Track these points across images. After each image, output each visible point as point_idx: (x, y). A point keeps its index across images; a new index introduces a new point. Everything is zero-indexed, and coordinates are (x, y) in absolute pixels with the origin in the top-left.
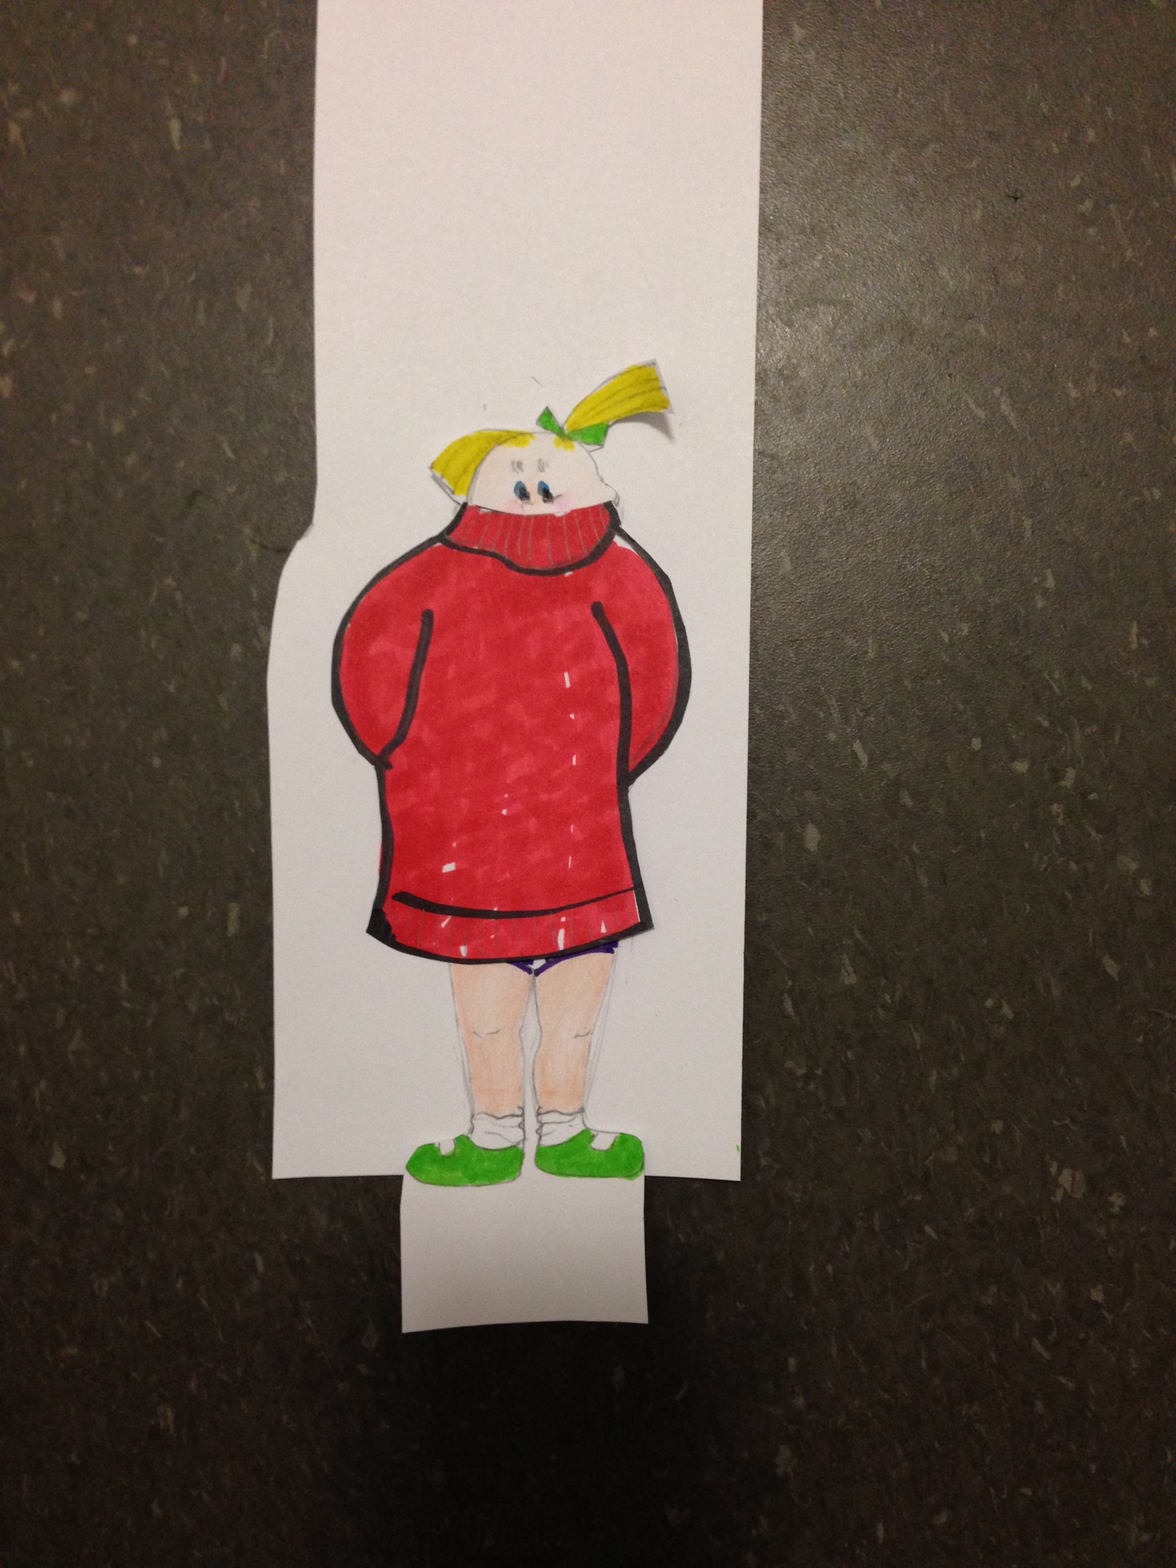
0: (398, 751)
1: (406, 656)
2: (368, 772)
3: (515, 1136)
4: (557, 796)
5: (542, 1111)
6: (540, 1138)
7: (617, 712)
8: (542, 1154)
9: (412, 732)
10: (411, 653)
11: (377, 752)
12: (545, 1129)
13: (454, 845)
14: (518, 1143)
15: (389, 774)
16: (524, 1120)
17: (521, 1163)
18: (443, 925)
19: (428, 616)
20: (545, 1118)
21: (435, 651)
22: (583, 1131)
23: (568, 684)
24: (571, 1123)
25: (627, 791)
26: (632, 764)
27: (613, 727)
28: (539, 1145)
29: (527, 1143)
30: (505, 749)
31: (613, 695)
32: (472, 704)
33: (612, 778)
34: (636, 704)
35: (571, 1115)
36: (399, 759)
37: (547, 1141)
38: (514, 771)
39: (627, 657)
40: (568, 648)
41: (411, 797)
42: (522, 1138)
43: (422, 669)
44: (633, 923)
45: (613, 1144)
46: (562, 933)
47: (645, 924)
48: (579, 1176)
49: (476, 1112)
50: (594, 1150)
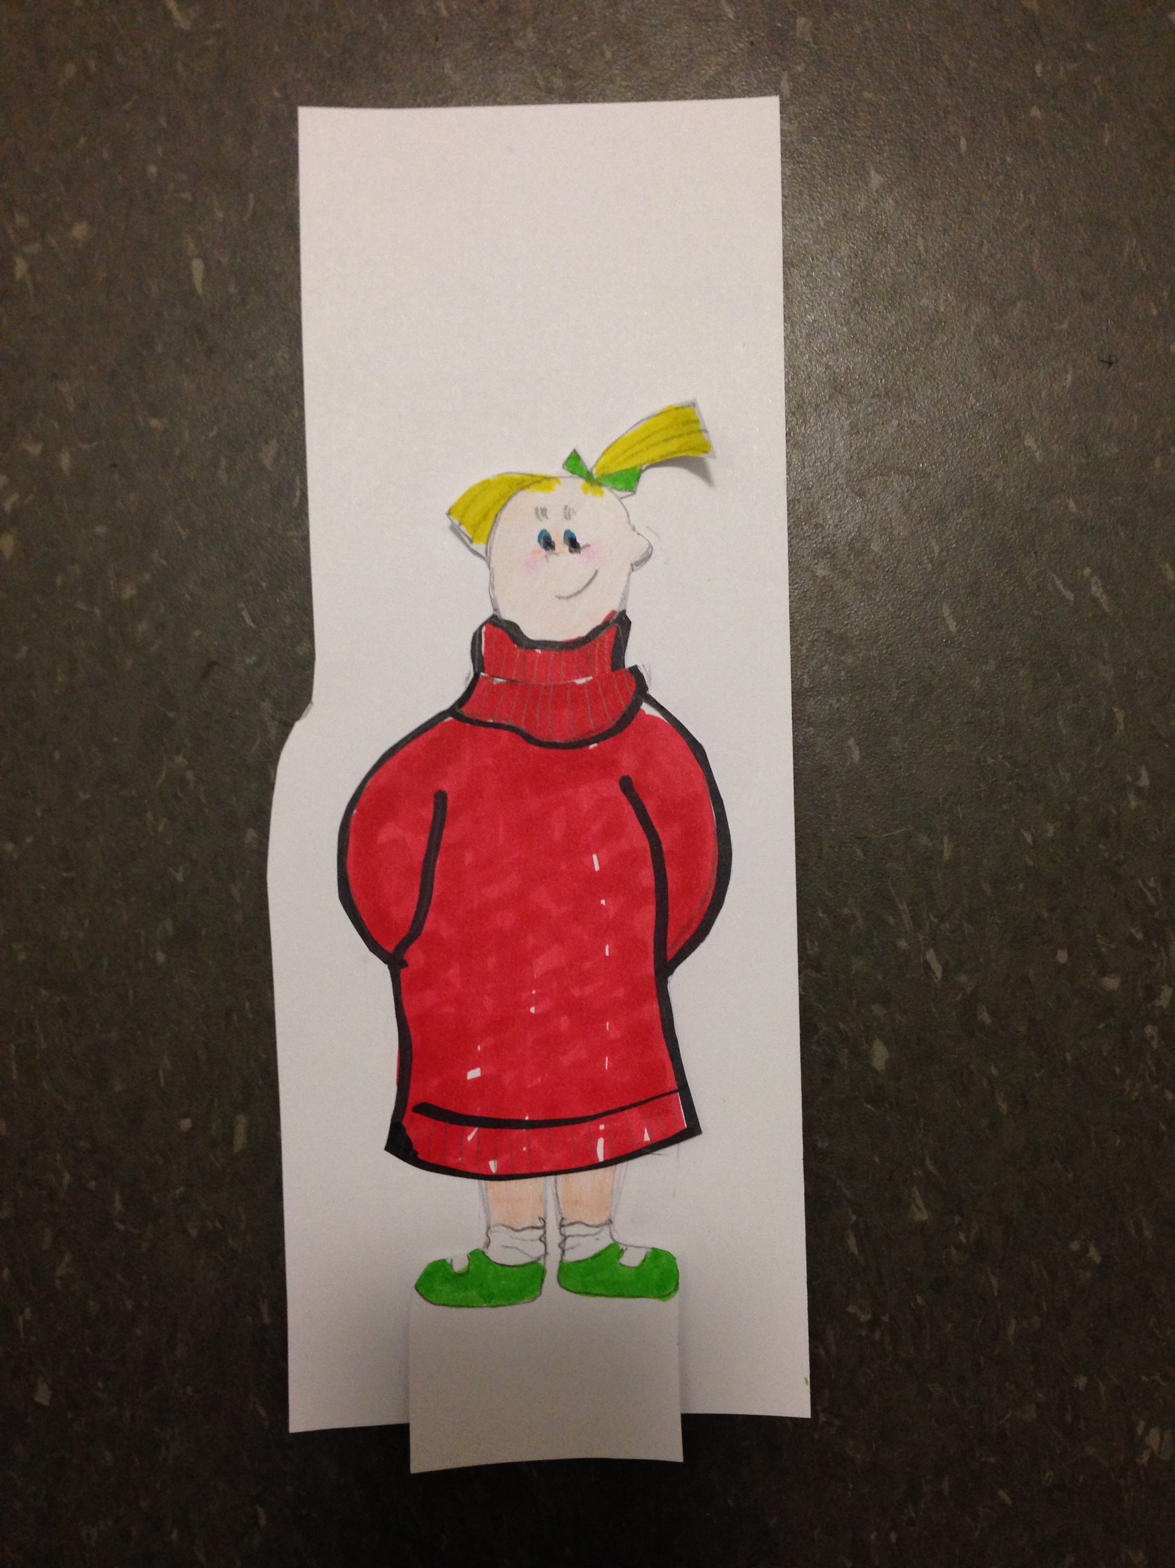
0: (413, 946)
1: (419, 844)
2: (381, 972)
3: (537, 1250)
4: (589, 990)
5: (565, 1222)
6: (563, 1252)
7: (652, 898)
8: (564, 1270)
9: (427, 927)
10: (424, 838)
11: (390, 949)
12: (570, 1242)
13: (479, 1048)
14: (539, 1259)
15: (403, 972)
16: (545, 1233)
17: (542, 1281)
18: (470, 1138)
19: (441, 797)
20: (568, 1231)
21: (449, 835)
22: (610, 1246)
23: (597, 868)
24: (596, 1237)
25: (666, 982)
26: (671, 954)
27: (648, 915)
28: (561, 1261)
29: (548, 1258)
30: (531, 940)
31: (647, 877)
32: (492, 892)
33: (649, 968)
34: (672, 887)
35: (597, 1227)
36: (415, 955)
37: (570, 1257)
38: (541, 965)
39: (660, 834)
40: (596, 828)
41: (429, 997)
42: (543, 1252)
43: (436, 857)
44: (678, 1129)
45: (644, 1260)
46: (601, 1142)
47: (693, 1129)
48: (607, 1296)
49: (492, 1223)
50: (623, 1266)
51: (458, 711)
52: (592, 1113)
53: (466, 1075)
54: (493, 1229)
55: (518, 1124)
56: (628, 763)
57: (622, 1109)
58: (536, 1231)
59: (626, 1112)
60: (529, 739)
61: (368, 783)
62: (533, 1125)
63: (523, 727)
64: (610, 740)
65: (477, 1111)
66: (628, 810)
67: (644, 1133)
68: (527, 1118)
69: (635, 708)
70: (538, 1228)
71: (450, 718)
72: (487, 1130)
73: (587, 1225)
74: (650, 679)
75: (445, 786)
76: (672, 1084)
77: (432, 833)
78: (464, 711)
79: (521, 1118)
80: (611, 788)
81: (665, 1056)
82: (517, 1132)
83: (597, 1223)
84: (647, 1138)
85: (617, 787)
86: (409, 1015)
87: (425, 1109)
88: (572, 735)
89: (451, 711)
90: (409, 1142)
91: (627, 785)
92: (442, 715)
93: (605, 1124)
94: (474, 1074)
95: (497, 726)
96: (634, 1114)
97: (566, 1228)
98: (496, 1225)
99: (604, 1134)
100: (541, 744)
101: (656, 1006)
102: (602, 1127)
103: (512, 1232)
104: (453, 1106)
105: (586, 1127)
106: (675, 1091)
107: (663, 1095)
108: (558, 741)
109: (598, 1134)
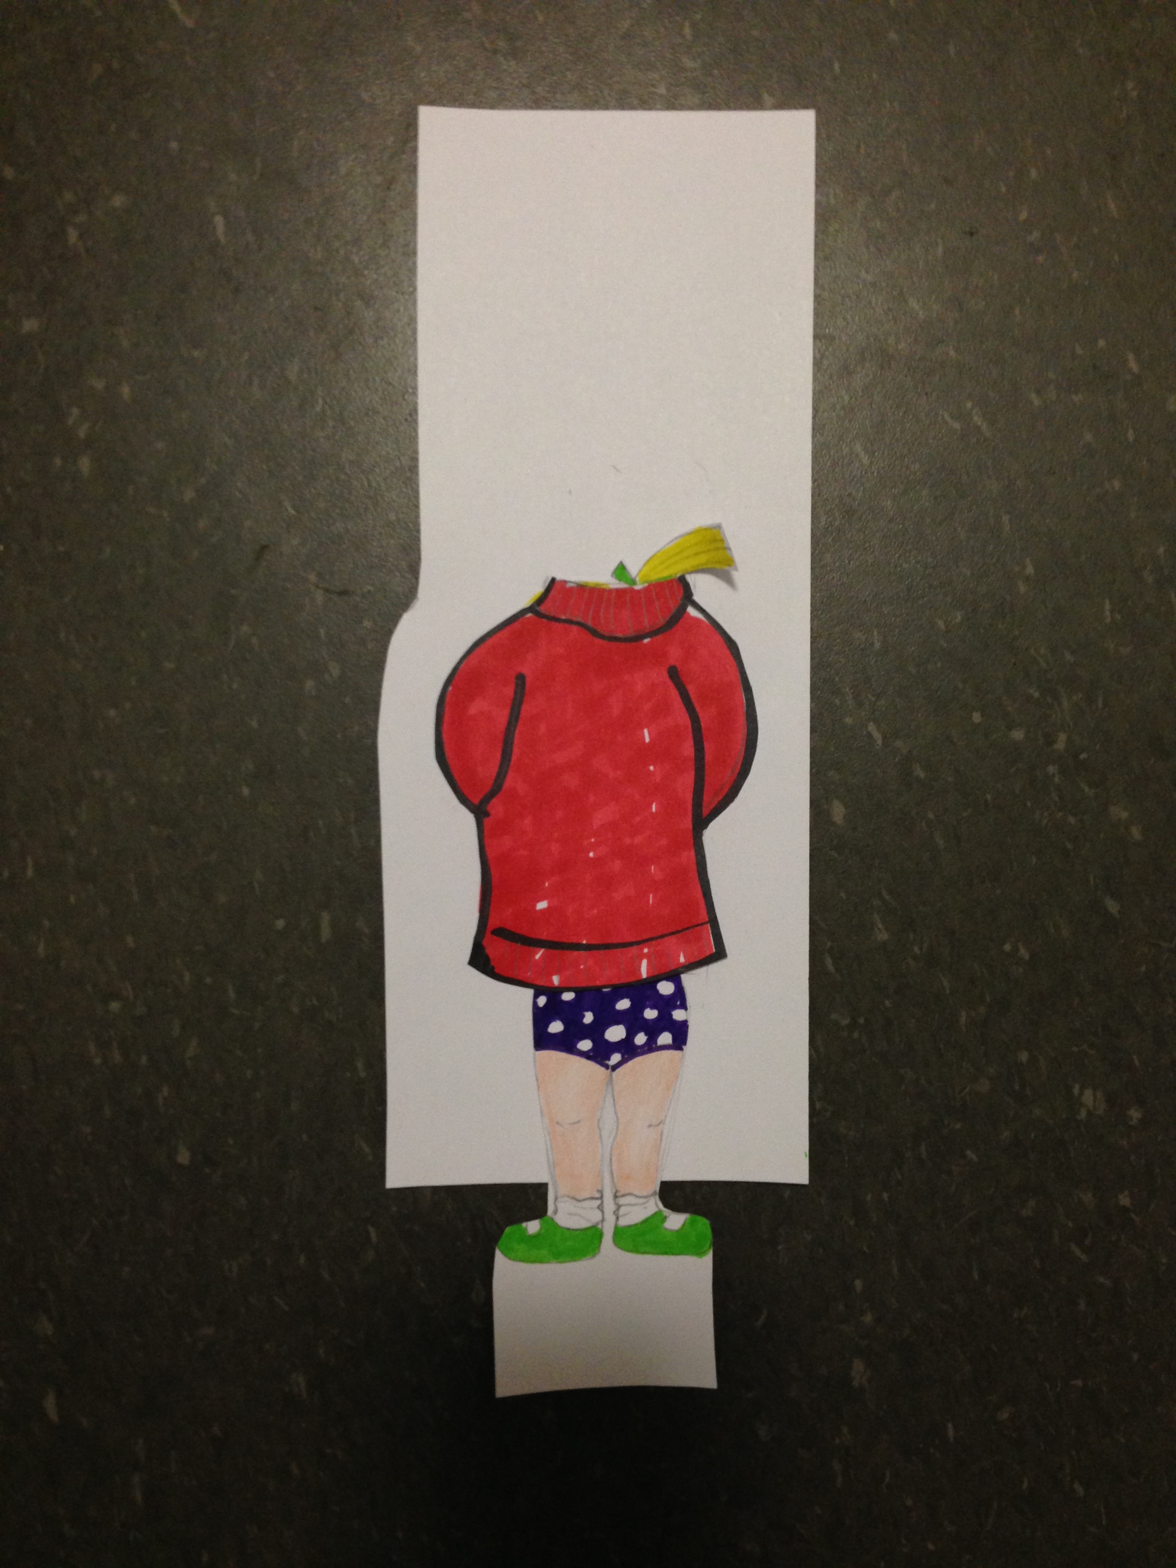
0: (494, 800)
1: (502, 716)
2: (468, 820)
3: (596, 1216)
4: (638, 840)
6: (617, 1218)
7: (691, 764)
8: (620, 1234)
9: (508, 783)
10: (506, 712)
11: (476, 801)
13: (547, 884)
14: (598, 1224)
15: (487, 821)
16: (602, 1202)
17: (600, 1242)
18: (537, 957)
19: (521, 678)
20: (622, 1201)
21: (527, 709)
22: (656, 1213)
23: (647, 740)
24: (646, 1205)
25: (701, 835)
26: (705, 811)
27: (688, 779)
28: (616, 1226)
29: (605, 1224)
30: (592, 798)
31: (688, 749)
32: (560, 758)
33: (688, 823)
34: (708, 757)
35: (645, 1197)
36: (496, 808)
37: (623, 1222)
38: (601, 817)
39: (700, 715)
40: (647, 706)
41: (507, 842)
42: (601, 1219)
43: (515, 728)
44: (708, 953)
45: (683, 1225)
46: (644, 963)
47: (720, 954)
48: (653, 1254)
49: (559, 1195)
50: (667, 1229)
51: (537, 608)
52: (639, 939)
53: (535, 906)
54: (559, 1200)
55: (578, 947)
56: (675, 655)
57: (662, 936)
58: (594, 1201)
59: (666, 939)
60: (594, 633)
61: (462, 665)
62: (589, 947)
63: (590, 623)
64: (659, 637)
65: (544, 936)
66: (674, 694)
67: (680, 956)
68: (584, 942)
69: (682, 610)
70: (597, 1199)
71: (529, 615)
72: (551, 951)
73: (637, 1196)
74: (695, 587)
75: (526, 670)
76: (704, 915)
77: (512, 708)
78: (542, 609)
79: (580, 941)
80: (660, 675)
81: (699, 895)
82: (576, 953)
83: (645, 1194)
84: (682, 959)
85: (665, 675)
86: (490, 854)
87: (501, 932)
88: (631, 633)
89: (530, 609)
90: (487, 959)
91: (674, 674)
92: (523, 612)
93: (649, 948)
94: (542, 905)
95: (570, 622)
96: (673, 940)
97: (620, 1199)
98: (562, 1196)
99: (648, 956)
100: (602, 637)
101: (693, 853)
102: (646, 950)
103: (575, 1202)
104: (524, 931)
105: (634, 950)
106: (707, 923)
107: (698, 925)
108: (620, 635)
109: (641, 957)
